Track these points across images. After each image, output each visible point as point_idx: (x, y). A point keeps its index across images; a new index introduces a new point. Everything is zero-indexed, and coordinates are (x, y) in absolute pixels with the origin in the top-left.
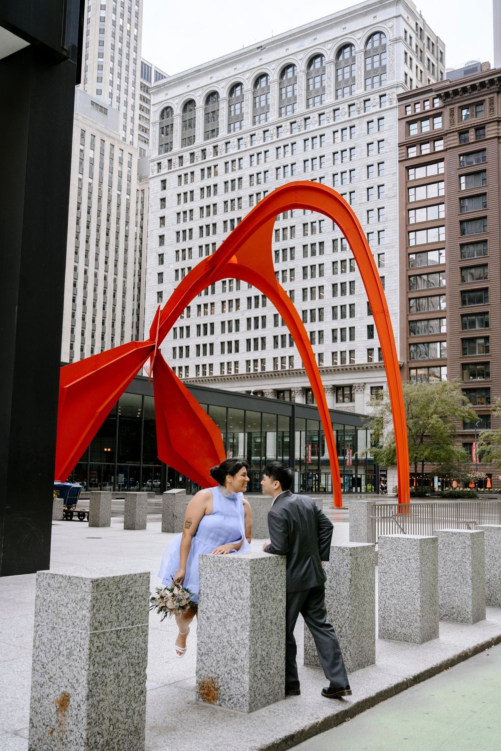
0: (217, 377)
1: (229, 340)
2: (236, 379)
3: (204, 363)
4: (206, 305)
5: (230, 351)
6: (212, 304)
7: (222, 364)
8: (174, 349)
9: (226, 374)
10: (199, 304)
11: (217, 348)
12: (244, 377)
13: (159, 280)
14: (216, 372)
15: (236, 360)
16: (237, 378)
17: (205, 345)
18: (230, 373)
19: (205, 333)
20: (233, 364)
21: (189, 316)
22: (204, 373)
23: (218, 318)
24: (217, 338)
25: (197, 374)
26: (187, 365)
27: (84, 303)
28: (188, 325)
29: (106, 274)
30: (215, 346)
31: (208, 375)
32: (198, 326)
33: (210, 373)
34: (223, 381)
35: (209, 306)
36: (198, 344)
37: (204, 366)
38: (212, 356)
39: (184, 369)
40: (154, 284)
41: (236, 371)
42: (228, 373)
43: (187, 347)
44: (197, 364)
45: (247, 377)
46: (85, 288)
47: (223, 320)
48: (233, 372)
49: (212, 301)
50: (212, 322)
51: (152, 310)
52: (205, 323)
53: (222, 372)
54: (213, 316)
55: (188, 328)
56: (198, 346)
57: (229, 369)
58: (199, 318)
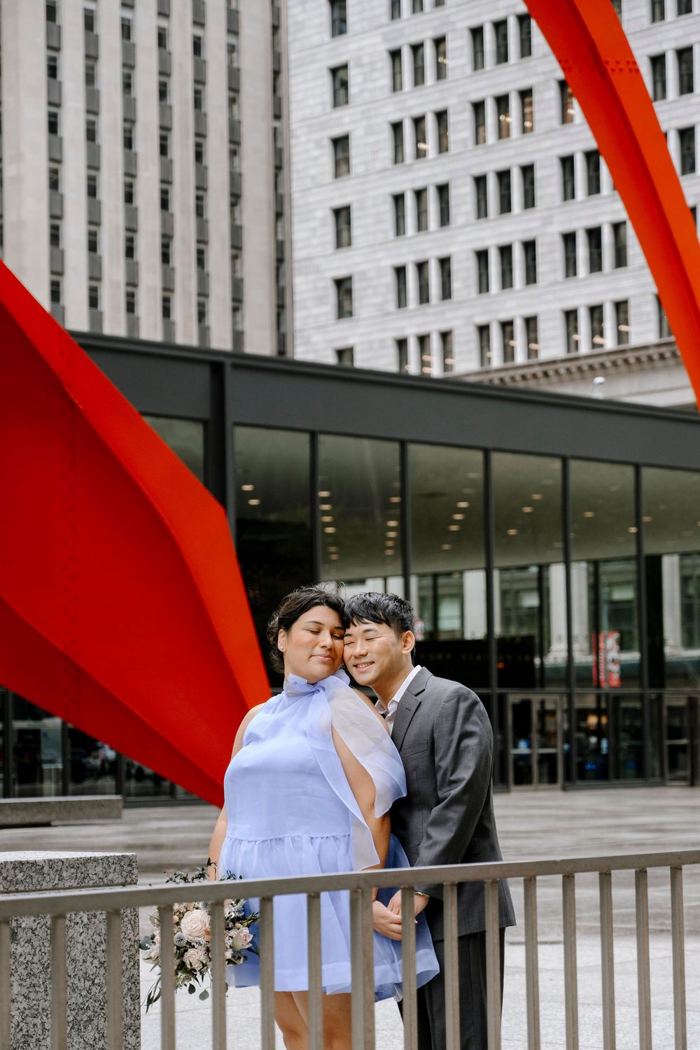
0: (554, 362)
1: (592, 223)
2: (623, 368)
3: (505, 316)
4: (502, 102)
5: (596, 264)
6: (526, 94)
7: (570, 316)
8: (400, 271)
9: (584, 349)
10: (476, 97)
11: (550, 258)
12: (650, 358)
13: (333, 21)
14: (552, 346)
15: (620, 296)
16: (626, 361)
17: (505, 251)
18: (601, 346)
19: (506, 206)
20: (609, 314)
21: (443, 147)
22: (508, 353)
23: (547, 144)
24: (547, 221)
25: (484, 359)
26: (444, 327)
27: (91, 134)
28: (441, 180)
29: (164, 23)
30: (540, 250)
31: (520, 358)
32: (480, 181)
33: (531, 353)
34: (577, 375)
35: (514, 103)
36: (480, 246)
37: (507, 326)
38: (532, 290)
39: (435, 343)
40: (316, 39)
41: (621, 337)
42: (594, 346)
43: (445, 263)
44: (481, 320)
45: (662, 357)
46: (90, 78)
47: (565, 151)
48: (609, 341)
49: (523, 85)
50: (525, 161)
51: (316, 136)
52: (502, 166)
53: (572, 344)
54: (528, 138)
55: (443, 190)
56: (482, 256)
57: (597, 330)
58: (481, 149)
